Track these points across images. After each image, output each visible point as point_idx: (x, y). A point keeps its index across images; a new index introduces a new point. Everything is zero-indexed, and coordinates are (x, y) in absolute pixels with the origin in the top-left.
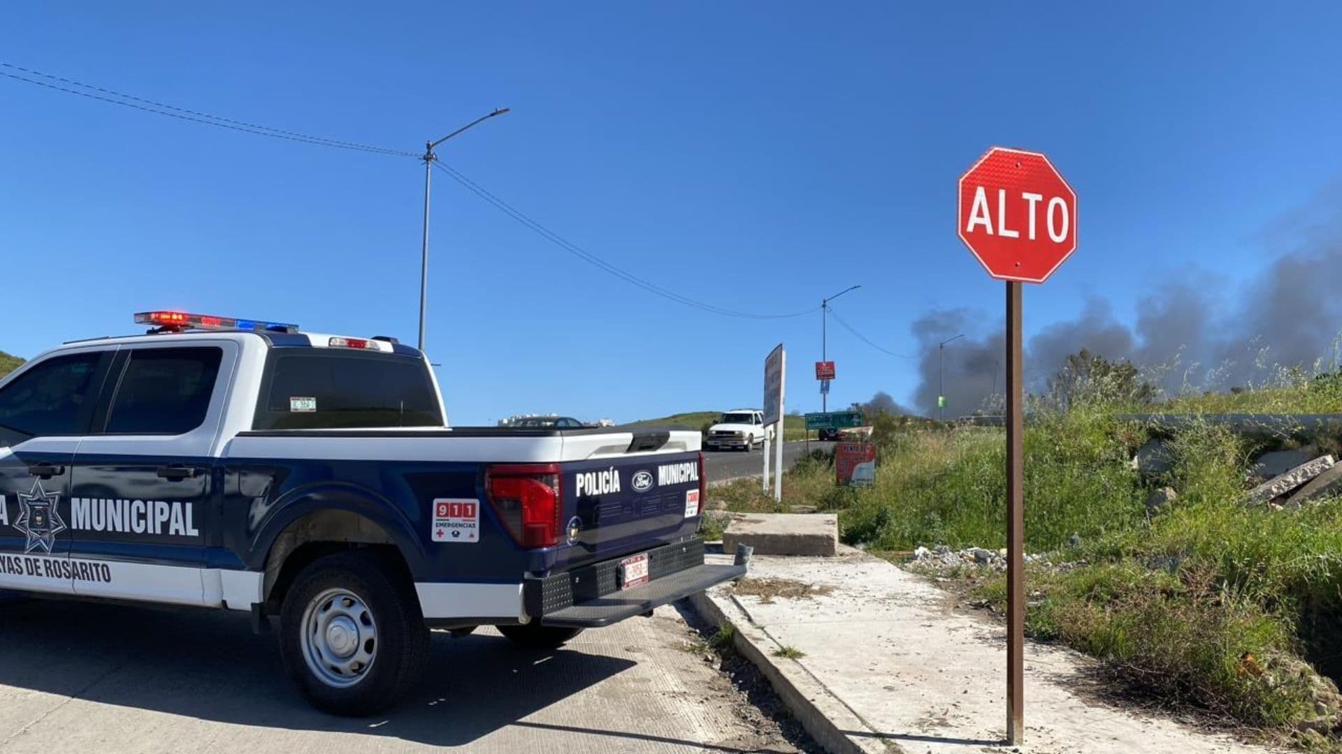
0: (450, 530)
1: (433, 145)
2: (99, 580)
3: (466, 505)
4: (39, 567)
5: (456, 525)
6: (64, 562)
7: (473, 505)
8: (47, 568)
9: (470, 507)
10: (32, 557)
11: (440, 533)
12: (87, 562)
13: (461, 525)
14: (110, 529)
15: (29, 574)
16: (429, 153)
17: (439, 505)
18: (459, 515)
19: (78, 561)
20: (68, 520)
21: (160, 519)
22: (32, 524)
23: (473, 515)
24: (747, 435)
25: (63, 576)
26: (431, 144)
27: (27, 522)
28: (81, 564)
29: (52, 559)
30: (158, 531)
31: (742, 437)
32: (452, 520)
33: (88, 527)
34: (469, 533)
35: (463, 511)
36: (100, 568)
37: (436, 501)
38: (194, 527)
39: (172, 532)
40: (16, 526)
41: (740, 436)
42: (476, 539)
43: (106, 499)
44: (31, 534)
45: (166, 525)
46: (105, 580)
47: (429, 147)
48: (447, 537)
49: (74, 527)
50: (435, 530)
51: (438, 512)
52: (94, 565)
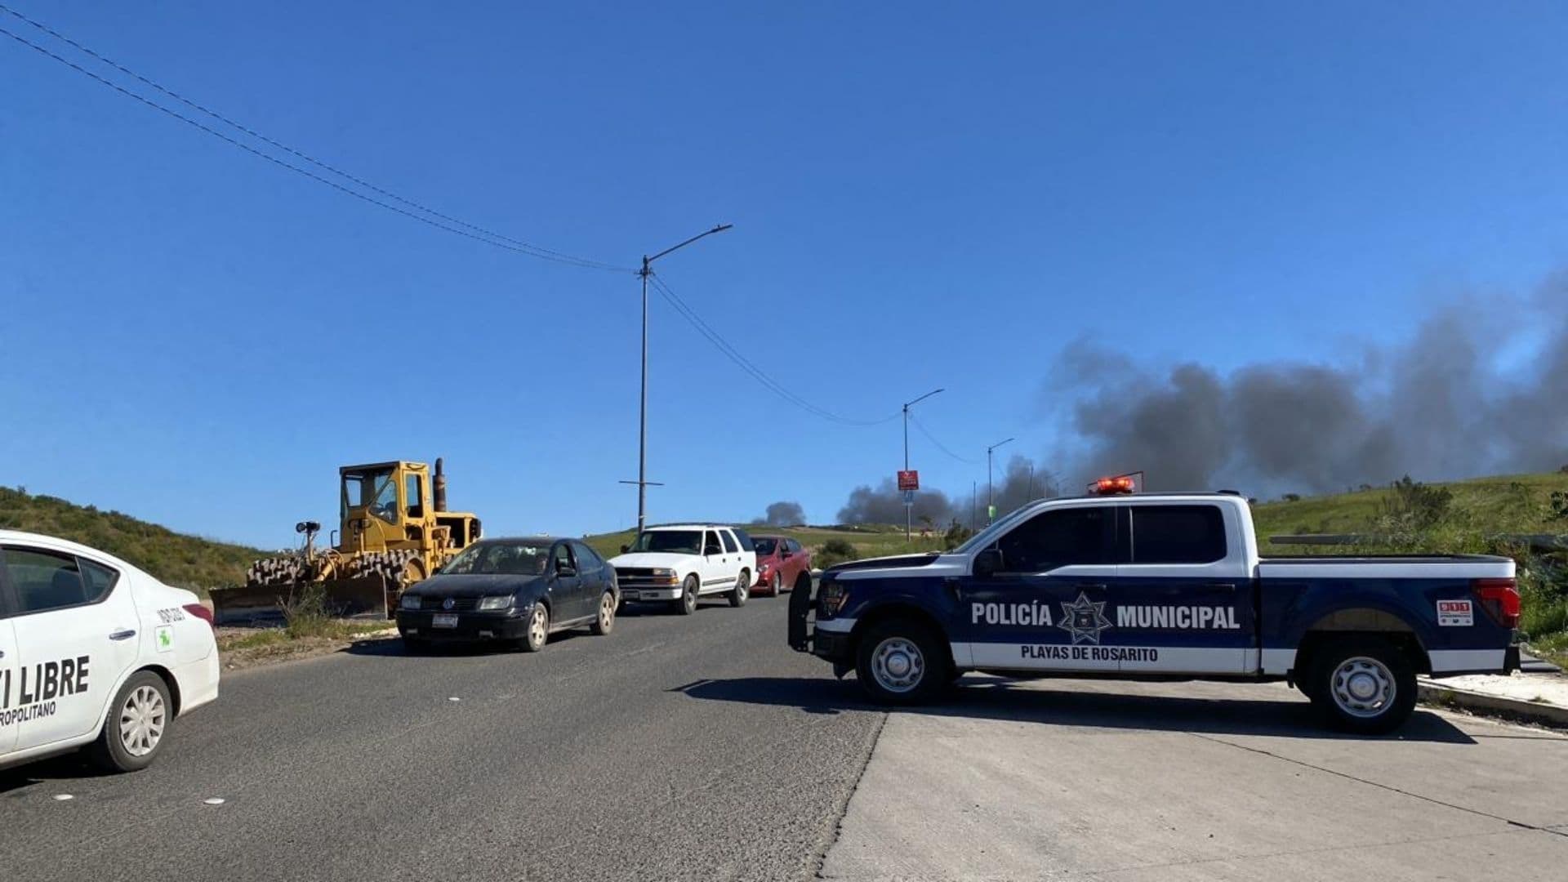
0: (1452, 619)
1: (651, 260)
2: (1145, 659)
3: (1461, 604)
4: (1086, 654)
5: (1456, 616)
6: (1112, 650)
7: (1467, 604)
8: (1094, 654)
9: (1465, 605)
10: (1080, 647)
11: (1444, 621)
12: (1136, 648)
13: (1459, 616)
14: (1156, 625)
15: (1074, 657)
16: (646, 268)
17: (1441, 604)
18: (1457, 610)
19: (1127, 648)
20: (1114, 619)
21: (1203, 618)
22: (1077, 624)
23: (1468, 609)
24: (681, 578)
25: (1110, 659)
26: (648, 258)
27: (1072, 623)
28: (1130, 650)
29: (1100, 647)
30: (1202, 626)
31: (669, 580)
32: (1452, 613)
33: (1134, 625)
34: (1466, 620)
35: (1460, 607)
36: (1148, 653)
37: (1439, 602)
38: (1236, 622)
39: (1215, 626)
40: (1061, 625)
41: (666, 578)
42: (1471, 624)
43: (1152, 606)
44: (1074, 631)
45: (1211, 621)
46: (1151, 659)
47: (646, 261)
48: (1449, 623)
49: (1120, 624)
50: (1440, 619)
51: (1441, 609)
52: (1143, 650)
